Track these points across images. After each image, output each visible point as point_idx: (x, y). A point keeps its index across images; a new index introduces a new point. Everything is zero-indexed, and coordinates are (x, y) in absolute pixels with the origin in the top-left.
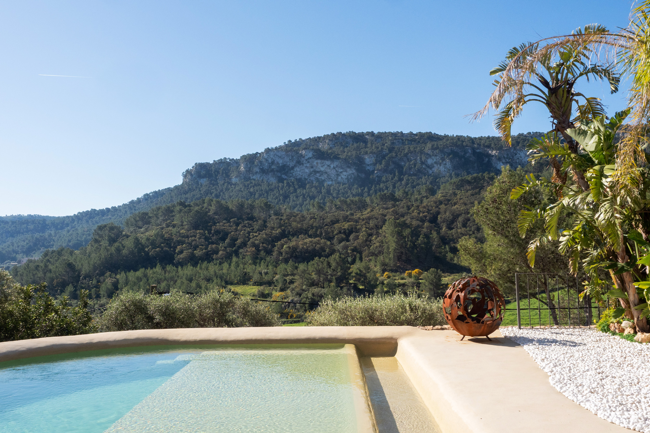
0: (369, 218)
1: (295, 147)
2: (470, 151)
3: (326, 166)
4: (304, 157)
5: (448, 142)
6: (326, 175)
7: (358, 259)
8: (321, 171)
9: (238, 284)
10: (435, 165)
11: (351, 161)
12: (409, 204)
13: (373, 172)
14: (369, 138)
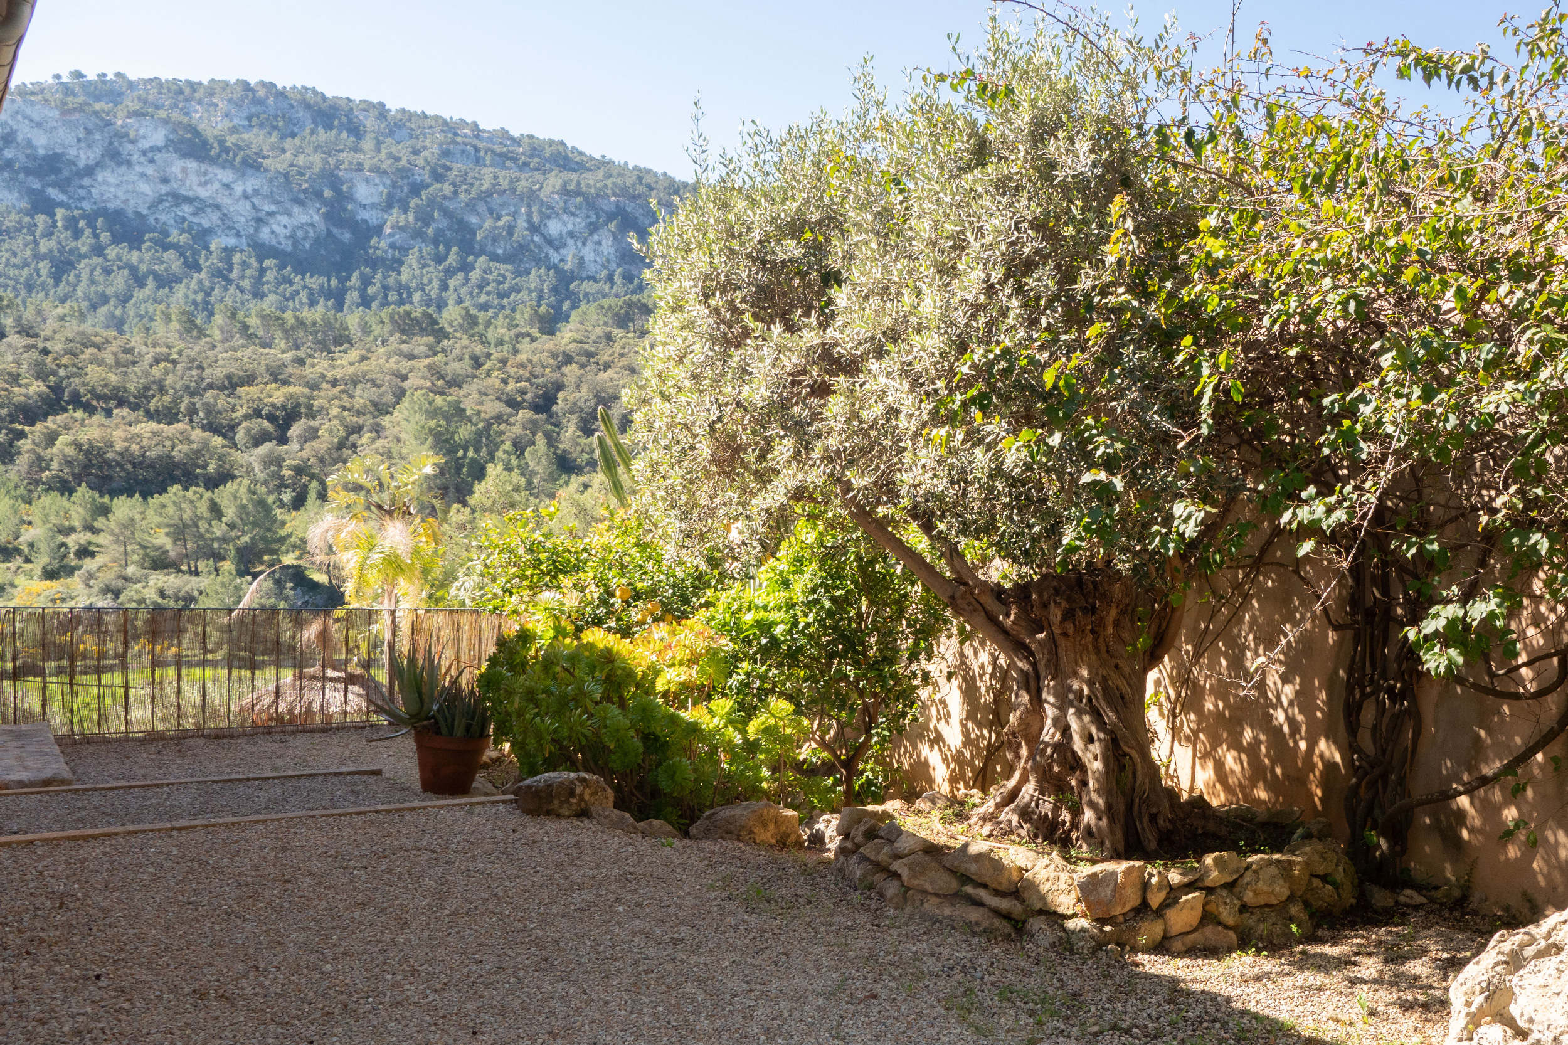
0: (354, 380)
1: (98, 99)
3: (216, 186)
4: (133, 142)
6: (218, 214)
7: (311, 495)
8: (197, 198)
10: (570, 242)
11: (305, 186)
12: (479, 349)
13: (378, 230)
14: (370, 122)
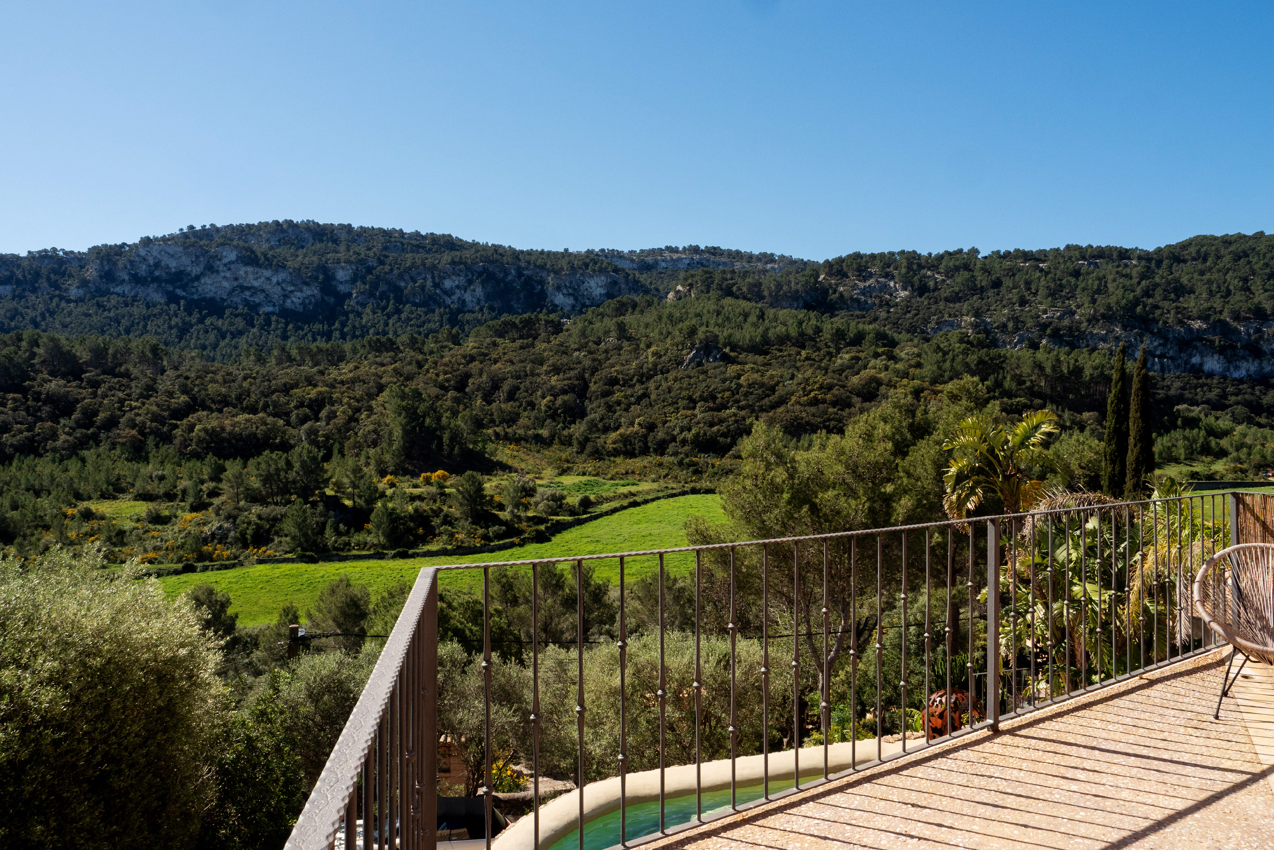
0: (353, 381)
1: (201, 239)
2: (513, 272)
3: (263, 279)
4: (220, 260)
5: (478, 255)
6: (264, 295)
7: (335, 451)
8: (253, 287)
9: (104, 496)
10: (457, 291)
11: (310, 274)
12: (420, 357)
13: (349, 295)
14: (343, 236)
